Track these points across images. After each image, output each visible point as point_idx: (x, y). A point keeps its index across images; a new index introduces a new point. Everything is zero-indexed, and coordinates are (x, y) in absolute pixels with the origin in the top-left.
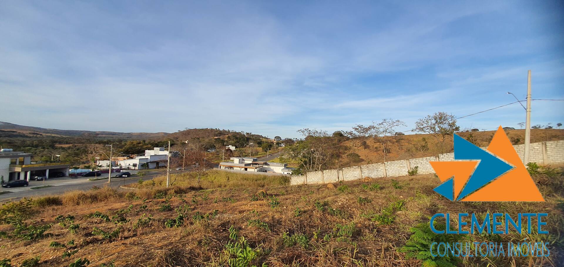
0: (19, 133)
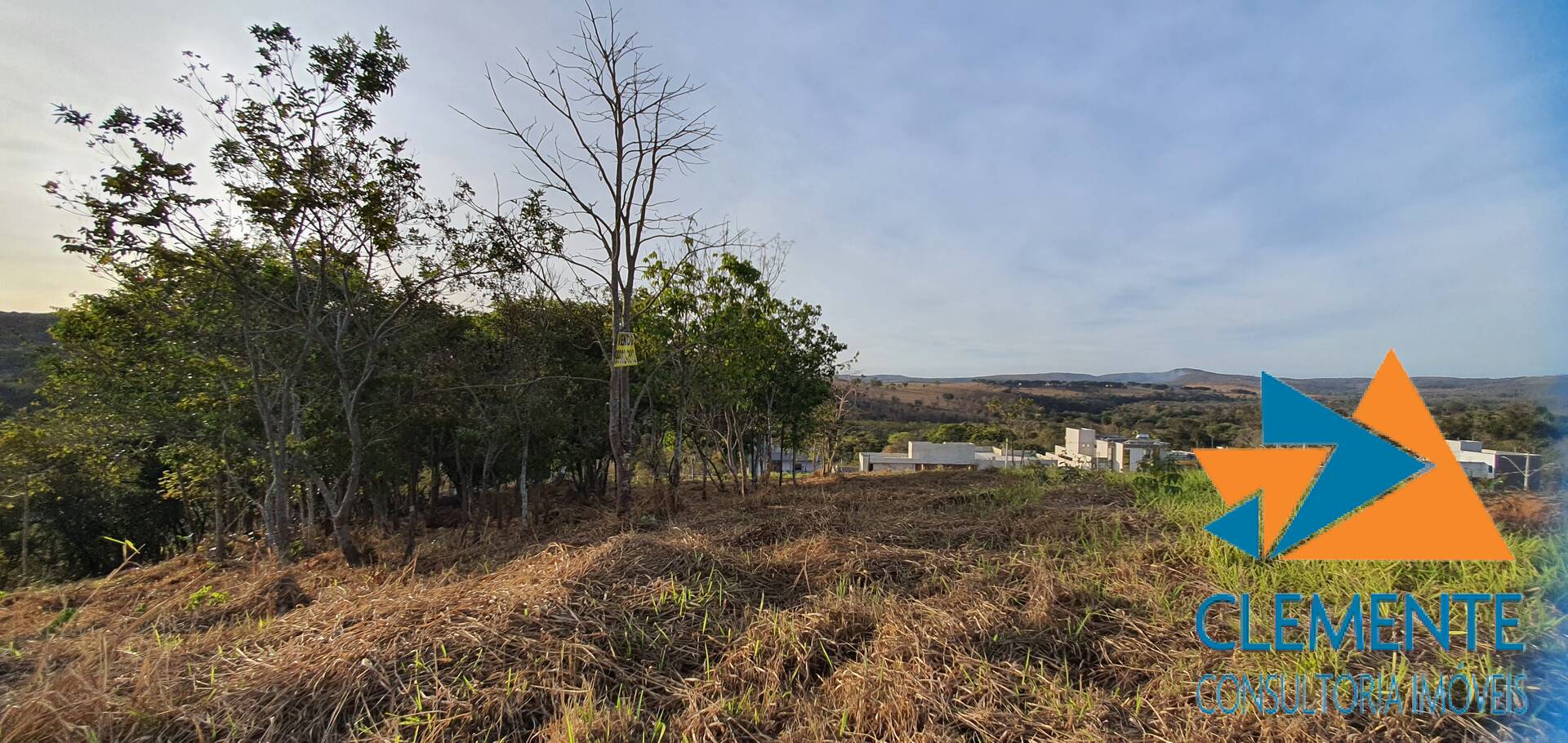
0: (1215, 391)
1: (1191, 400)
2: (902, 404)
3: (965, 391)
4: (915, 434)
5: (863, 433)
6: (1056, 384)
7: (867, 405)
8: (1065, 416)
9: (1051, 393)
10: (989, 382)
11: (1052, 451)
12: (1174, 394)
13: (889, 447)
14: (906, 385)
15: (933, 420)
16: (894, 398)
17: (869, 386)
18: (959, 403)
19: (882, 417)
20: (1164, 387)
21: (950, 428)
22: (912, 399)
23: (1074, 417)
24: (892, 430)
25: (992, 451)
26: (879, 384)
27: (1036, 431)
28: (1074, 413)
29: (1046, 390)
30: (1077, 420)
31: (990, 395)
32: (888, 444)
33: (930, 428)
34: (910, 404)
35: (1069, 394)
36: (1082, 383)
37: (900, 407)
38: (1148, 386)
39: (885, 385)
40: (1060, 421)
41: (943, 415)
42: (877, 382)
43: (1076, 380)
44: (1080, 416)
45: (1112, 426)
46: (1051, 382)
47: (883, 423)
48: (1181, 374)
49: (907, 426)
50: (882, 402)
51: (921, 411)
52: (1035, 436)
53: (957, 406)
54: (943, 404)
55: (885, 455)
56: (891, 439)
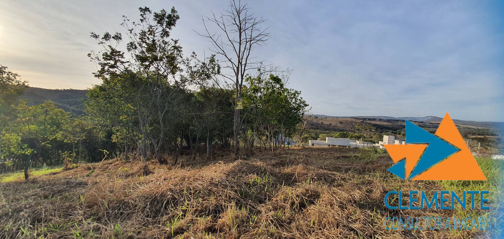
1: (432, 127)
2: (325, 124)
3: (347, 121)
4: (329, 135)
5: (311, 133)
6: (380, 120)
7: (313, 124)
8: (384, 131)
9: (378, 123)
10: (356, 118)
11: (378, 143)
12: (425, 125)
13: (319, 138)
14: (326, 118)
15: (335, 130)
16: (322, 122)
17: (314, 118)
18: (344, 125)
19: (318, 129)
20: (422, 122)
21: (341, 133)
22: (328, 123)
23: (387, 132)
24: (321, 133)
25: (356, 142)
26: (317, 117)
27: (372, 136)
28: (387, 130)
29: (376, 122)
30: (388, 133)
31: (356, 123)
32: (319, 137)
33: (334, 133)
34: (327, 125)
35: (385, 124)
36: (391, 120)
37: (324, 126)
38: (416, 122)
39: (319, 118)
40: (382, 133)
41: (339, 129)
42: (316, 117)
43: (388, 119)
44: (389, 132)
45: (401, 135)
46: (378, 119)
47: (318, 131)
48: (430, 118)
49: (326, 132)
50: (318, 124)
51: (331, 127)
52: (372, 137)
53: (344, 126)
54: (339, 125)
55: (318, 141)
56: (320, 136)
